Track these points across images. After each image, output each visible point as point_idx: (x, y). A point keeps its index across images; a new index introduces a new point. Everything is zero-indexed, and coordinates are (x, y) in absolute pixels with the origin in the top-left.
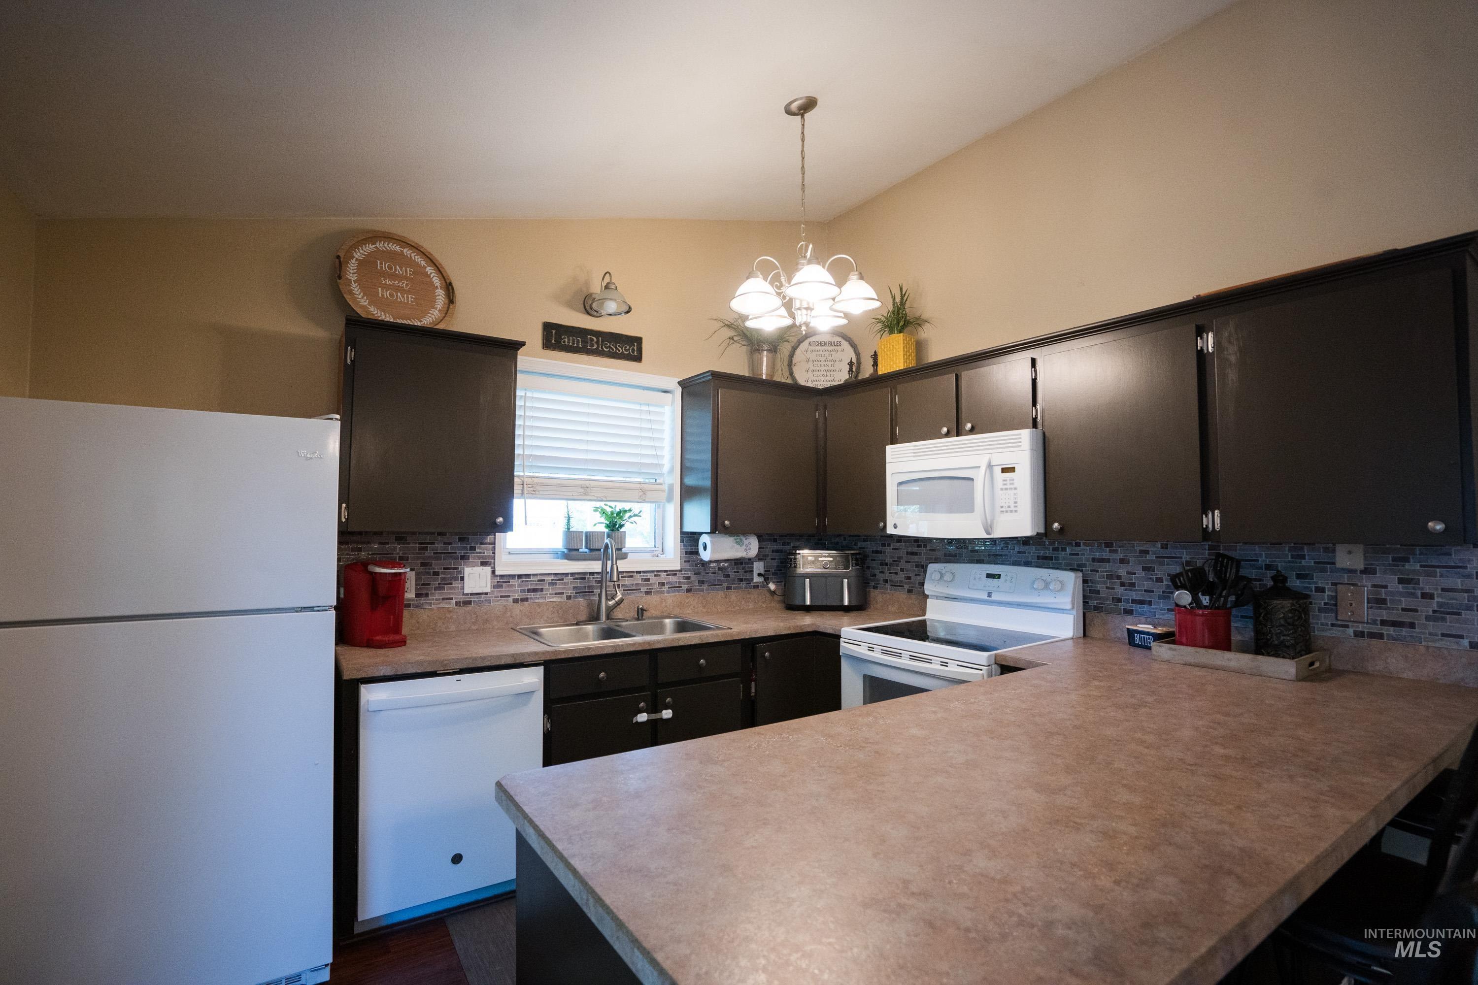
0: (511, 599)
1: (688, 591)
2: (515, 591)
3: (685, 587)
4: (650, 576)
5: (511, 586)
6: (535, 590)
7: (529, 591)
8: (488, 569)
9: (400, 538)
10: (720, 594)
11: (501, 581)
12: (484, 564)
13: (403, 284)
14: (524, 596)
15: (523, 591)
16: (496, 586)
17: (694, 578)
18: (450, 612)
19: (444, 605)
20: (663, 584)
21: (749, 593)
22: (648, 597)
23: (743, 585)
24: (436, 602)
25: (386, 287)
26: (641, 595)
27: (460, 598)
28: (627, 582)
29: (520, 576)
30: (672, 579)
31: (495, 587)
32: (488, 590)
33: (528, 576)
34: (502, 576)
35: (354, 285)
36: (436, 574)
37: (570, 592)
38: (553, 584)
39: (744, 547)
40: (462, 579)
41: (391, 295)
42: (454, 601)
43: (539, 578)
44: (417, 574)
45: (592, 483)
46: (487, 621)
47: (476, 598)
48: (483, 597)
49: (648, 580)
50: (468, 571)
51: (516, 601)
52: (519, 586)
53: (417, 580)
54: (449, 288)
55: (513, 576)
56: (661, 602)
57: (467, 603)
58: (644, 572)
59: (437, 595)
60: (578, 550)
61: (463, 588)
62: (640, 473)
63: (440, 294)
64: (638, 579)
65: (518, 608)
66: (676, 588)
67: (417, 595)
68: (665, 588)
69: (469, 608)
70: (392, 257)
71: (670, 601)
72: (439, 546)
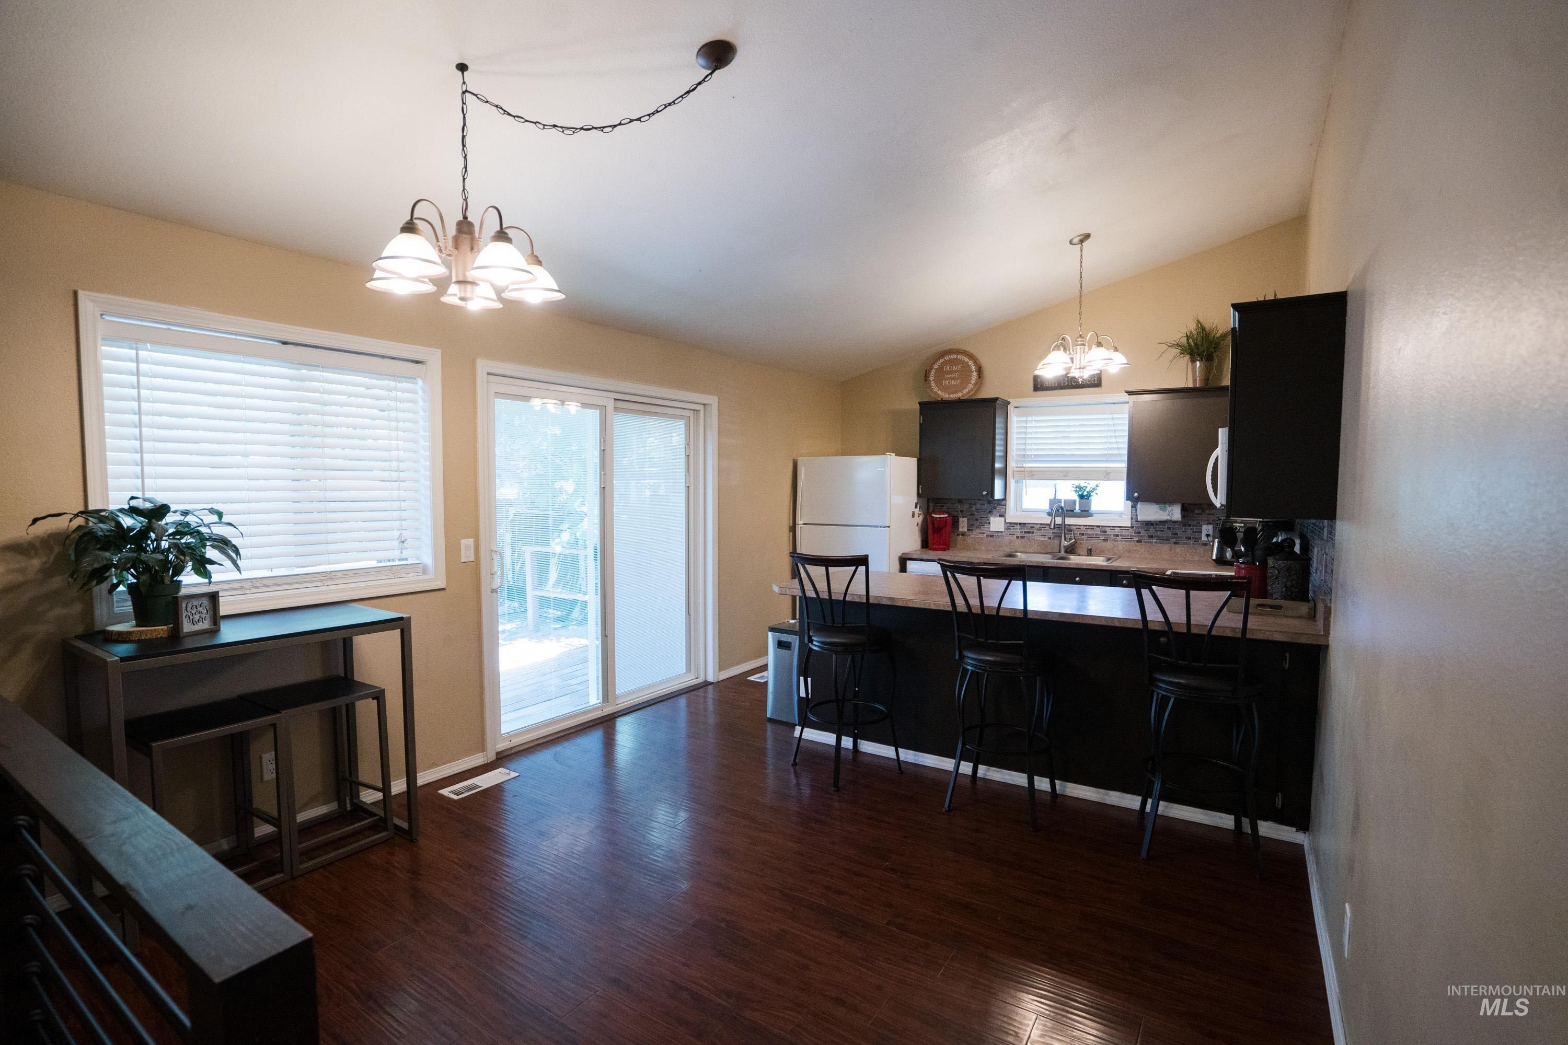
0: (1015, 536)
1: (1138, 542)
2: (1018, 532)
3: (1136, 539)
4: (1106, 529)
5: (1015, 529)
6: (1029, 532)
7: (1025, 532)
8: (1003, 519)
9: (960, 501)
10: (1166, 547)
11: (1010, 525)
12: (1001, 516)
13: (956, 375)
14: (1023, 535)
15: (1022, 532)
16: (1008, 528)
17: (1143, 533)
18: (982, 540)
19: (980, 536)
20: (1117, 536)
21: (1195, 549)
22: (1104, 543)
23: (1192, 542)
24: (975, 534)
25: (946, 379)
26: (1099, 541)
27: (989, 533)
28: (1090, 532)
29: (1020, 524)
30: (1124, 533)
31: (1006, 529)
32: (1003, 530)
33: (1025, 524)
34: (1010, 523)
35: (932, 382)
36: (977, 520)
37: (1051, 535)
38: (1040, 529)
39: (1167, 512)
40: (989, 523)
41: (949, 383)
42: (985, 535)
43: (1031, 525)
44: (968, 519)
45: (1069, 469)
46: (1000, 546)
47: (996, 534)
48: (1000, 534)
49: (1106, 532)
50: (992, 519)
51: (1018, 537)
52: (1020, 529)
53: (968, 523)
54: (980, 370)
55: (1016, 524)
56: (1114, 548)
57: (992, 536)
58: (1102, 526)
59: (978, 531)
60: (1073, 511)
61: (989, 528)
62: (1107, 461)
63: (975, 374)
64: (1098, 531)
65: (1018, 542)
66: (1125, 539)
67: (968, 530)
68: (1119, 538)
69: (992, 539)
70: (952, 362)
71: (1121, 548)
72: (978, 506)
